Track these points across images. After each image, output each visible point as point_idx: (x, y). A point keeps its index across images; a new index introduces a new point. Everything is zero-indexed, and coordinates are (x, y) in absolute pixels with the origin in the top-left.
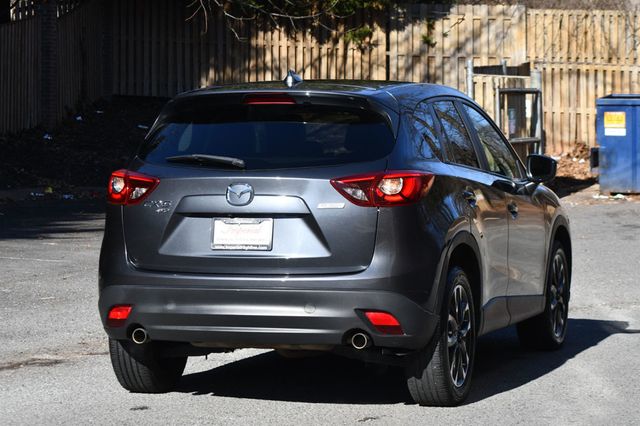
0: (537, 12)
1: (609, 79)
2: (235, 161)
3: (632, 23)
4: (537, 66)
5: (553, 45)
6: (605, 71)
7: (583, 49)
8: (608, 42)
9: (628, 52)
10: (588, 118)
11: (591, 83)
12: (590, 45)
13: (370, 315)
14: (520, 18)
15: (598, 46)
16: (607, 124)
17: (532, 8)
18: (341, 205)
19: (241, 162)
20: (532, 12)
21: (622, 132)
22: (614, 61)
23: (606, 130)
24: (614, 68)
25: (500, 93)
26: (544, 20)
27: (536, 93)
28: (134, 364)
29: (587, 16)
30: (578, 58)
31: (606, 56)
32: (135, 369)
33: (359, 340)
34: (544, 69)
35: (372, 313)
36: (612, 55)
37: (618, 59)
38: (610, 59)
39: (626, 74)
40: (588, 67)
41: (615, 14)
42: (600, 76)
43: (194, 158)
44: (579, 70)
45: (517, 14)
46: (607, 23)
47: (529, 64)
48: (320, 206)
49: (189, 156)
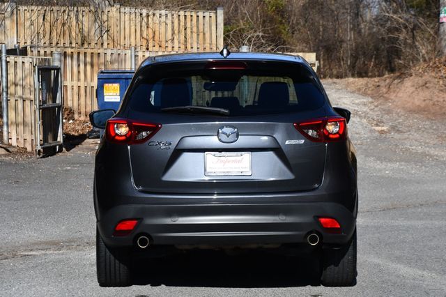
0: (26, 8)
1: (89, 59)
2: (222, 110)
3: (100, 16)
4: (33, 49)
5: (38, 33)
6: (85, 53)
7: (62, 36)
8: (81, 31)
9: (97, 38)
10: (72, 89)
11: (75, 63)
12: (67, 32)
13: (323, 220)
14: (12, 12)
15: (73, 34)
16: (106, 93)
17: (21, 5)
18: (302, 142)
19: (227, 111)
20: (22, 8)
21: (117, 99)
22: (86, 46)
23: (105, 97)
24: (92, 51)
25: (39, 69)
26: (30, 14)
27: (58, 69)
28: (117, 265)
29: (64, 11)
30: (57, 43)
31: (80, 42)
32: (117, 268)
33: (313, 240)
34: (39, 52)
35: (323, 219)
36: (84, 41)
37: (90, 44)
38: (83, 44)
39: (102, 56)
40: (73, 50)
41: (86, 9)
42: (82, 57)
43: (186, 109)
44: (65, 52)
45: (9, 9)
46: (80, 16)
47: (26, 47)
48: (287, 142)
49: (183, 107)
